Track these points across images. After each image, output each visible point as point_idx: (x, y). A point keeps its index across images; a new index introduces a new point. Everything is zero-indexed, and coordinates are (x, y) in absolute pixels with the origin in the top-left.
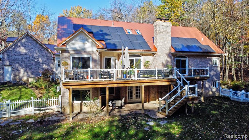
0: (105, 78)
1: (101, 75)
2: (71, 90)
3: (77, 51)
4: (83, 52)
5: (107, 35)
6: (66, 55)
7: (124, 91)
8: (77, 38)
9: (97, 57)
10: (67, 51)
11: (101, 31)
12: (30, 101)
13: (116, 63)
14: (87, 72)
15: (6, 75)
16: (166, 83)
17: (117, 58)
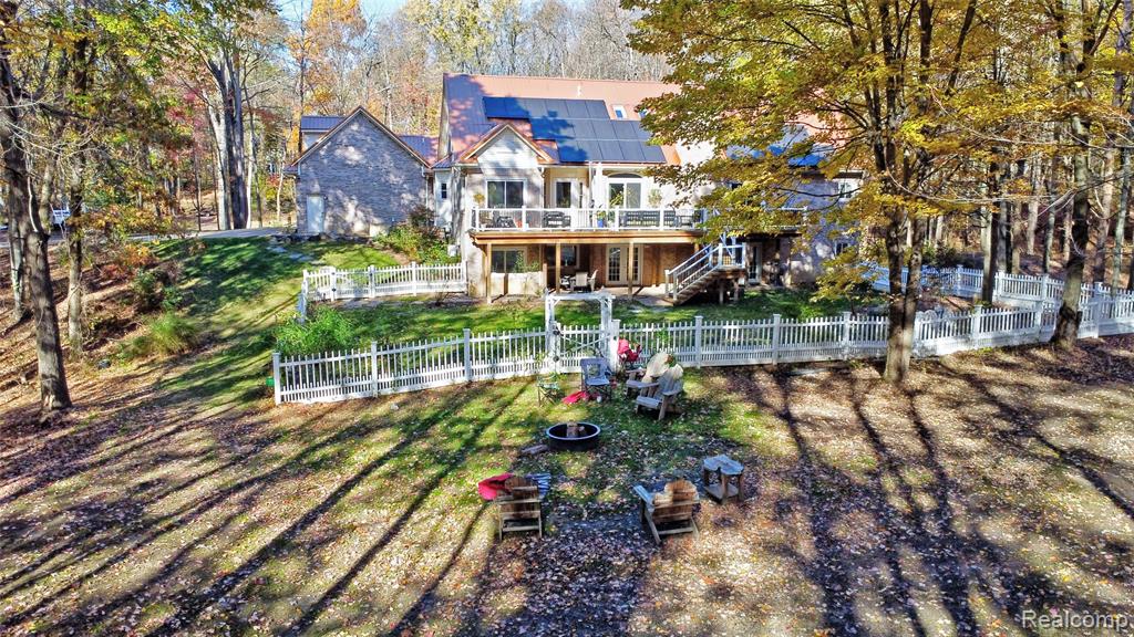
0: (556, 226)
1: (547, 219)
2: (489, 249)
3: (500, 170)
4: (511, 172)
5: (565, 124)
6: (477, 177)
7: (599, 258)
8: (500, 142)
9: (539, 181)
10: (478, 170)
11: (553, 114)
12: (409, 269)
13: (581, 193)
14: (520, 214)
15: (314, 219)
16: (685, 240)
17: (584, 181)
